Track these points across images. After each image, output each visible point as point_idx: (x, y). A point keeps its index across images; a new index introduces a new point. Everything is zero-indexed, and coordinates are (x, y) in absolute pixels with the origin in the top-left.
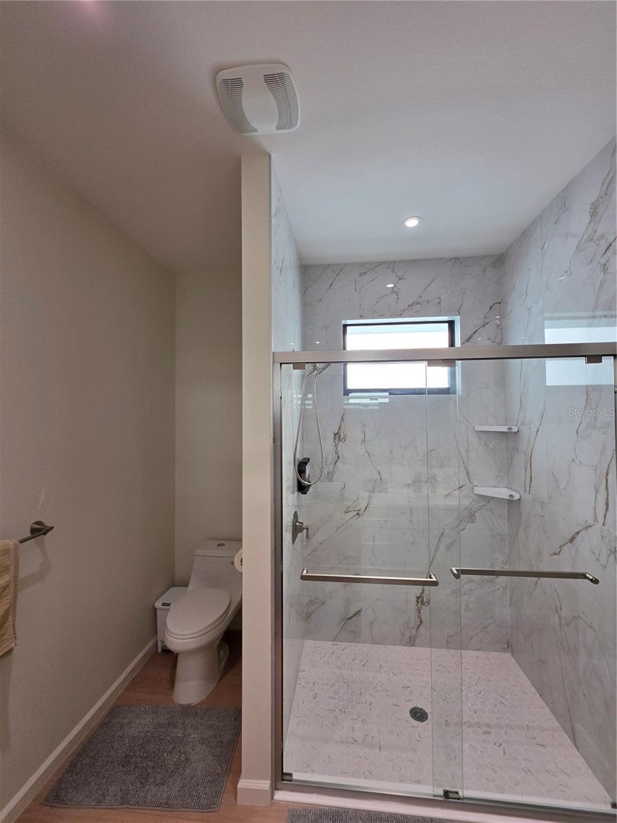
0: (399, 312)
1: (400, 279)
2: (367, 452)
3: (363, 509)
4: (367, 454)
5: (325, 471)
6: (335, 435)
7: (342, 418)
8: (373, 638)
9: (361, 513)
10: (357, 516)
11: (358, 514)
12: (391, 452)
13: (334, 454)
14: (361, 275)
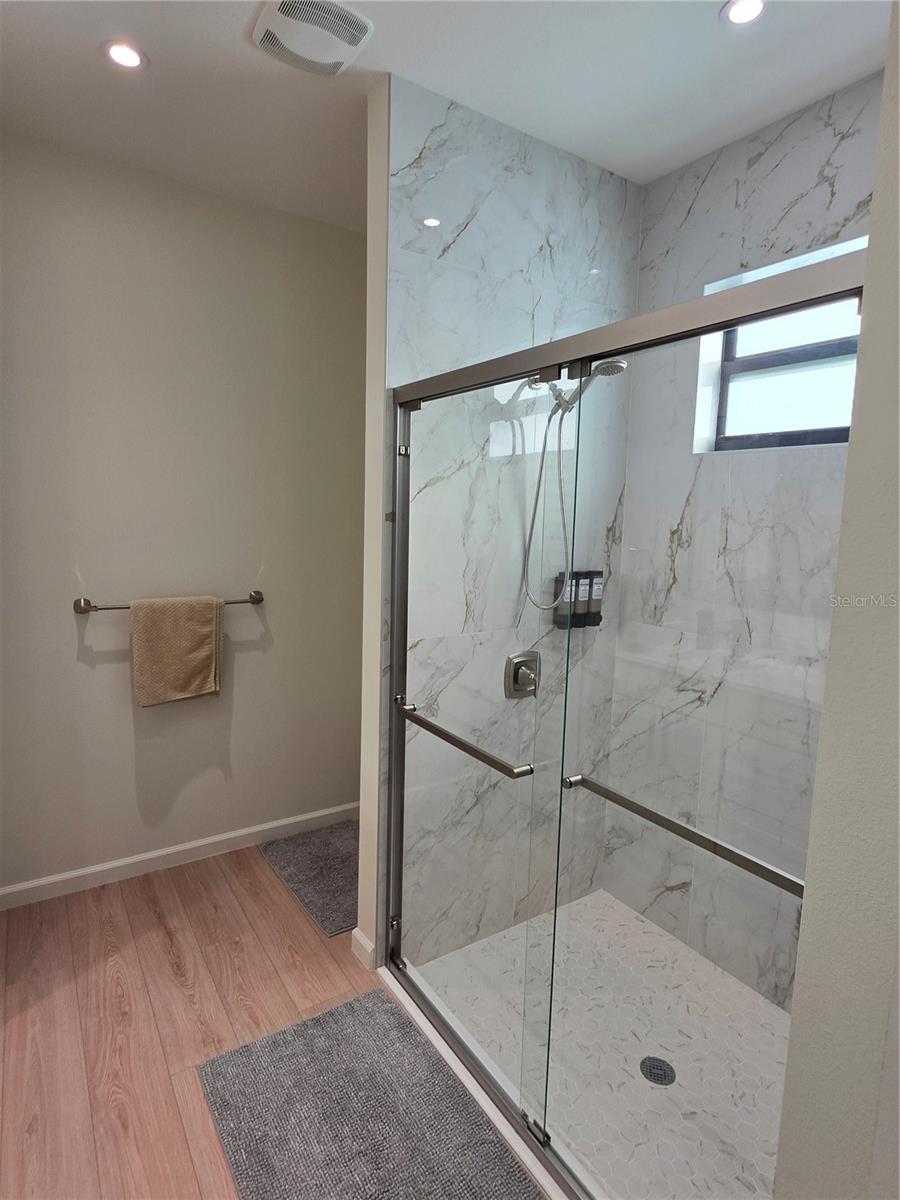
0: (830, 231)
1: (842, 138)
2: (728, 573)
3: (710, 691)
4: (726, 578)
5: (652, 604)
6: (673, 533)
7: (688, 500)
8: (705, 946)
9: (706, 697)
10: (698, 703)
11: (700, 698)
12: (778, 579)
13: (668, 571)
14: (752, 162)
